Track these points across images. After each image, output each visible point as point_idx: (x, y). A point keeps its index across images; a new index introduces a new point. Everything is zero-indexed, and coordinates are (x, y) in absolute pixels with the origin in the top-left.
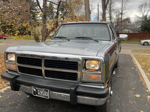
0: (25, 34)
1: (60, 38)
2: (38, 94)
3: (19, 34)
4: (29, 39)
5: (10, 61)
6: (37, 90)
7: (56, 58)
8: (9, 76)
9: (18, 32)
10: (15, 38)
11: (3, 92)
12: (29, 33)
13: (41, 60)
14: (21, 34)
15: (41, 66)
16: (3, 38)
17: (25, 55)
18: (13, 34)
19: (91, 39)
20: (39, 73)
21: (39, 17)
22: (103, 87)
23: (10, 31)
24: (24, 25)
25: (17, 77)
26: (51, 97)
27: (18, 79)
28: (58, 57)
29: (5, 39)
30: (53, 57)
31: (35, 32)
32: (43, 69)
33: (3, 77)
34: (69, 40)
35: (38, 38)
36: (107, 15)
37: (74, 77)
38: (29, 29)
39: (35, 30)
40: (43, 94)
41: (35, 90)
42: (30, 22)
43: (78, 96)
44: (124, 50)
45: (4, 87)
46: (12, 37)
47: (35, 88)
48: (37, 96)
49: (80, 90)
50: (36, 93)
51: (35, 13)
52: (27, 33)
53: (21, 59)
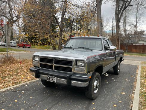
0: (46, 45)
1: (68, 48)
2: (50, 80)
3: (41, 44)
4: (49, 49)
5: (35, 61)
6: (49, 77)
7: (61, 58)
8: (34, 70)
9: (40, 42)
10: (38, 47)
11: (28, 83)
12: (49, 44)
13: (53, 60)
14: (42, 44)
15: (53, 63)
16: (27, 47)
17: (44, 57)
18: (37, 44)
19: (88, 49)
20: (51, 67)
21: (58, 29)
22: (86, 77)
23: (35, 42)
24: (46, 37)
25: (39, 70)
26: (57, 82)
27: (40, 71)
28: (62, 58)
29: (29, 48)
30: (59, 58)
31: (53, 43)
32: (54, 65)
33: (31, 70)
34: (73, 49)
35: (55, 48)
36: (122, 28)
37: (70, 70)
38: (49, 41)
39: (53, 41)
40: (53, 80)
41: (48, 77)
42: (50, 35)
43: (72, 81)
44: (135, 61)
45: (29, 81)
46: (36, 47)
47: (48, 76)
48: (49, 81)
49: (72, 77)
50: (49, 79)
51: (56, 25)
52: (47, 44)
53: (42, 59)
